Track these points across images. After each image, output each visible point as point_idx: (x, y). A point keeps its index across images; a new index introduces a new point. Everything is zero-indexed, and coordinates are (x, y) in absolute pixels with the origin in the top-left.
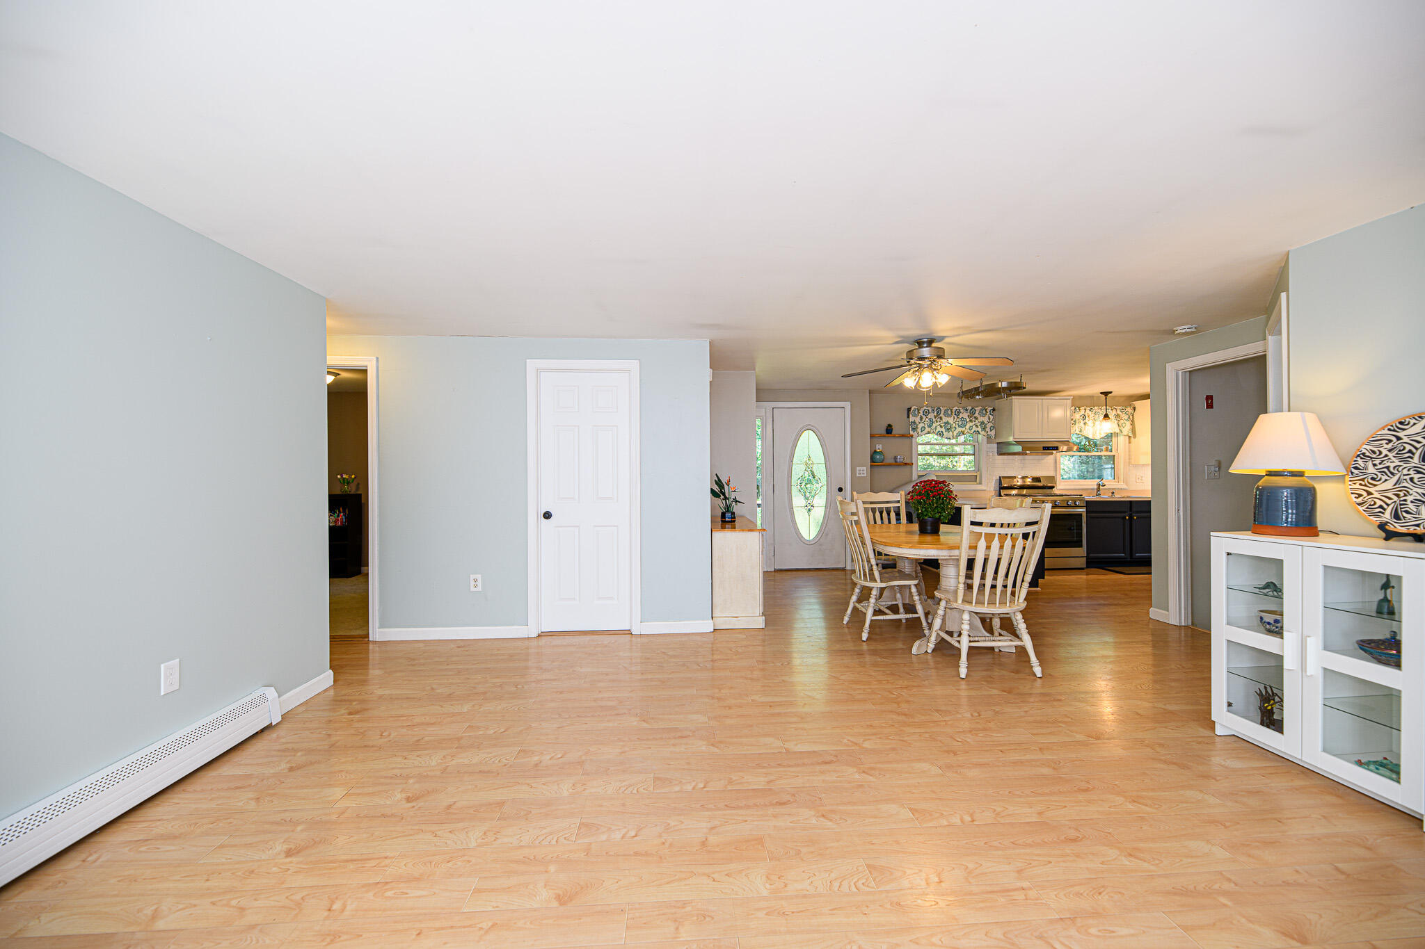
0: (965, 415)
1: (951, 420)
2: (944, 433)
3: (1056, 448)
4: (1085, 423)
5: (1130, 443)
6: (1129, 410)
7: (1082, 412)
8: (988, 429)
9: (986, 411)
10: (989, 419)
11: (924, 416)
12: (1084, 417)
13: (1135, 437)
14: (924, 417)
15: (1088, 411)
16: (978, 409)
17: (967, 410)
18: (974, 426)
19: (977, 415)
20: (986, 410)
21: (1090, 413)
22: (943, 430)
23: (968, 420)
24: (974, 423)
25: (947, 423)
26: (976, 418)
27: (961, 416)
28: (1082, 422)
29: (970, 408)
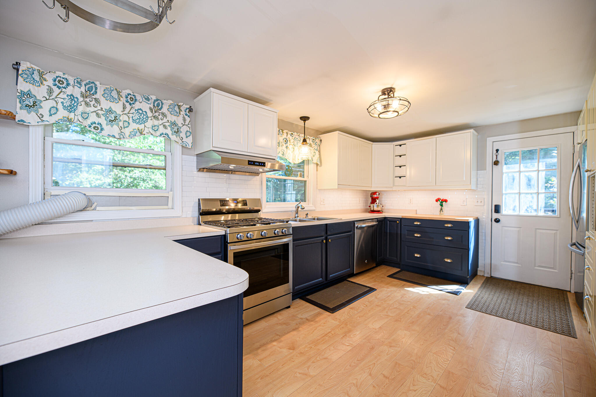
0: (146, 107)
1: (117, 108)
2: (104, 126)
3: (263, 164)
4: (287, 147)
5: (317, 170)
6: (317, 141)
7: (285, 136)
8: (183, 135)
9: (179, 109)
10: (184, 120)
11: (55, 88)
12: (286, 141)
13: (321, 165)
14: (56, 91)
15: (289, 136)
16: (167, 103)
17: (148, 99)
18: (161, 127)
19: (165, 110)
20: (179, 107)
21: (291, 138)
22: (102, 121)
23: (150, 114)
24: (161, 122)
25: (110, 111)
26: (164, 115)
27: (137, 105)
28: (285, 146)
29: (154, 98)
